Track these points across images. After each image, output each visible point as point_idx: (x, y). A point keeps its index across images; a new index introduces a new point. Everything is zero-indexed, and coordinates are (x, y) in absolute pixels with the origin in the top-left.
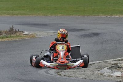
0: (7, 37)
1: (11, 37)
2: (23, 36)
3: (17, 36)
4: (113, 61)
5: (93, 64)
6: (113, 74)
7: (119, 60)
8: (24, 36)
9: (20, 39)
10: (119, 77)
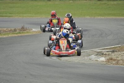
0: (20, 33)
1: (23, 33)
2: (31, 32)
3: (27, 32)
4: (98, 50)
5: (84, 52)
6: (98, 59)
7: (102, 49)
8: (33, 32)
9: (30, 34)
10: (103, 61)
